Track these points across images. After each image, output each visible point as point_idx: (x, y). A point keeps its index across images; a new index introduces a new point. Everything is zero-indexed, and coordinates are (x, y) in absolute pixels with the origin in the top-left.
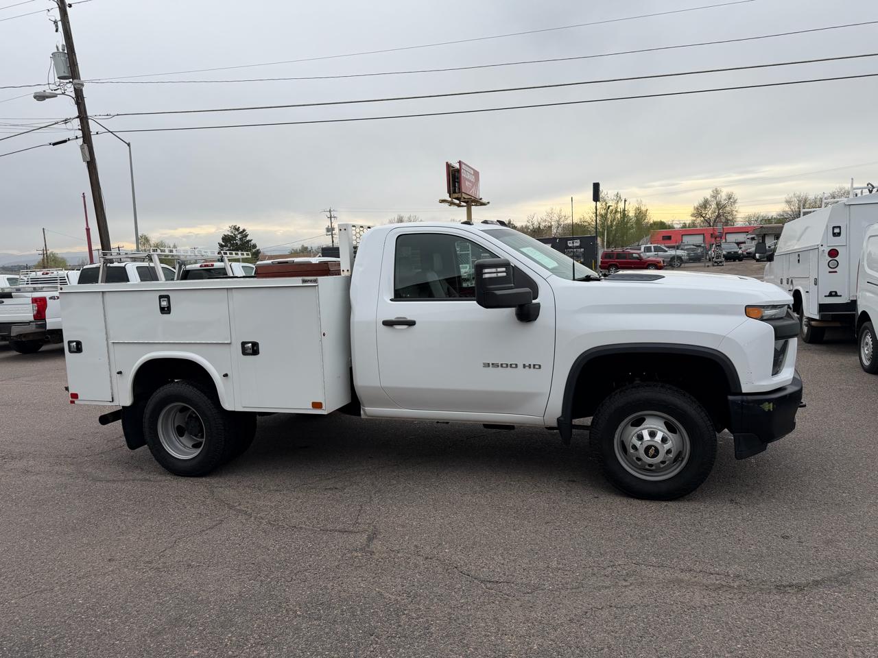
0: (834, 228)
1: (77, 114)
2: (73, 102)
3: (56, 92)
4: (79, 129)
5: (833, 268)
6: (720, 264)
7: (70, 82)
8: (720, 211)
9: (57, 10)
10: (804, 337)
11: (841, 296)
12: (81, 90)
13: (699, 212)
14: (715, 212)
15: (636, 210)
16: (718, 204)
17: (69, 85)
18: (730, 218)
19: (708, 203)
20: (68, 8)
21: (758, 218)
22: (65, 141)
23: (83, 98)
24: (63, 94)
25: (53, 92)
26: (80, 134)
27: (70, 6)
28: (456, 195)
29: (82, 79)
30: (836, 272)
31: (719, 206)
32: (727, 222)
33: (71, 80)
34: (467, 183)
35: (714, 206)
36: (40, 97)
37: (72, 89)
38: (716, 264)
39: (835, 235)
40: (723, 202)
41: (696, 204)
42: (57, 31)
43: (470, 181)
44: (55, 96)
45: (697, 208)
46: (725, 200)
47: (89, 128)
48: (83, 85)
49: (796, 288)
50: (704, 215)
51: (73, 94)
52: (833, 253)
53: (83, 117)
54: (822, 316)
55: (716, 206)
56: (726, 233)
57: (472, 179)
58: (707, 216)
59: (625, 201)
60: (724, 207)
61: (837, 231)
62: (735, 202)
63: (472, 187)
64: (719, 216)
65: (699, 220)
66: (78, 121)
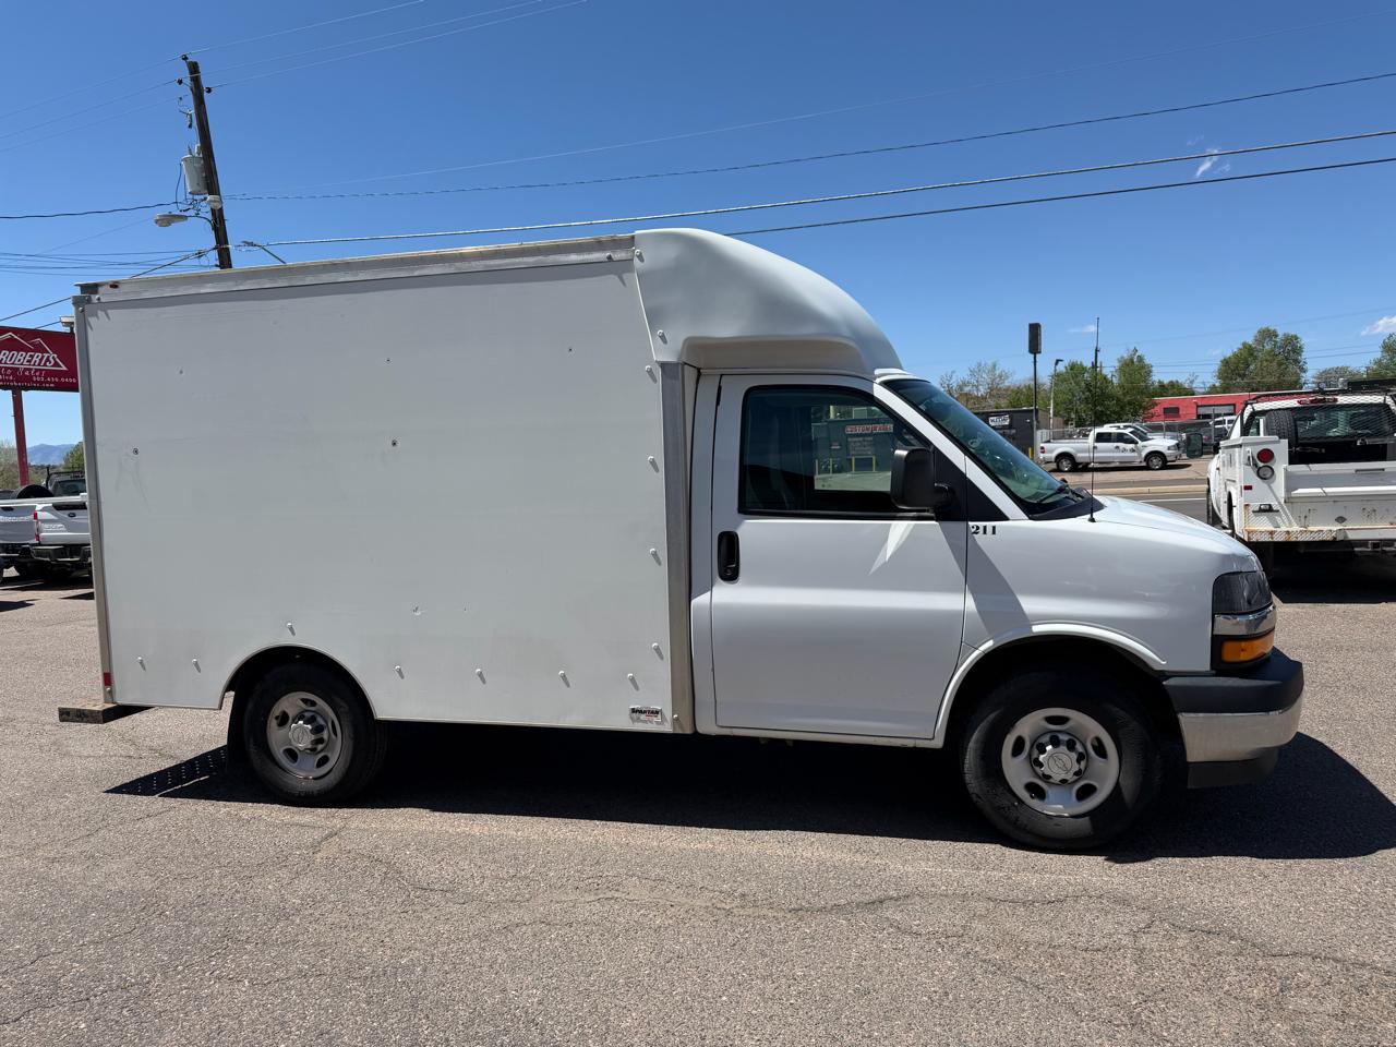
1: (214, 244)
2: (209, 226)
3: (185, 214)
4: (217, 266)
7: (206, 199)
9: (191, 97)
12: (221, 210)
13: (1231, 368)
17: (204, 204)
20: (205, 94)
23: (223, 219)
24: (196, 215)
25: (183, 213)
27: (209, 90)
29: (222, 193)
33: (207, 196)
35: (1261, 357)
36: (168, 220)
37: (208, 209)
40: (1277, 350)
41: (1226, 354)
42: (190, 126)
44: (184, 218)
48: (224, 203)
51: (209, 216)
53: (223, 248)
60: (1280, 358)
62: (1297, 351)
66: (215, 253)
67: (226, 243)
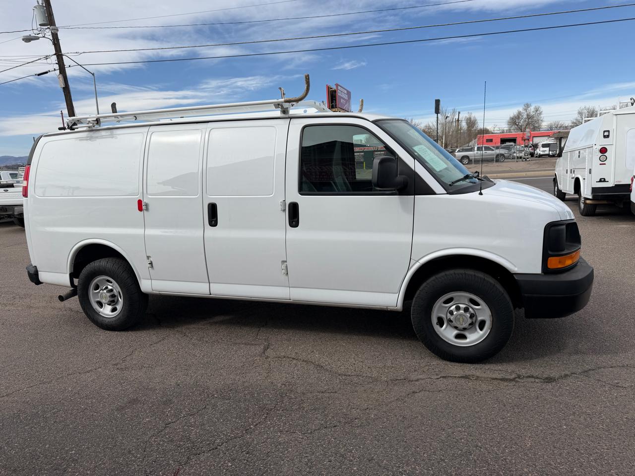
0: (604, 132)
1: (54, 52)
2: (51, 43)
3: (38, 35)
4: (56, 63)
5: (603, 162)
6: (528, 160)
7: (48, 28)
8: (530, 120)
10: (581, 211)
11: (608, 181)
12: (57, 34)
13: (514, 121)
14: (525, 121)
15: (467, 120)
16: (528, 115)
17: (48, 30)
18: (537, 125)
19: (521, 115)
21: (557, 125)
22: (46, 73)
23: (58, 40)
24: (44, 37)
25: (36, 35)
26: (57, 67)
28: (334, 110)
29: (57, 26)
30: (605, 164)
31: (529, 117)
32: (534, 129)
33: (49, 26)
34: (342, 101)
35: (525, 116)
36: (28, 39)
37: (50, 33)
38: (525, 160)
39: (605, 137)
40: (532, 114)
41: (512, 116)
43: (344, 99)
44: (37, 38)
45: (513, 119)
46: (533, 112)
47: (63, 63)
48: (58, 30)
49: (577, 176)
50: (517, 123)
51: (51, 39)
52: (603, 150)
53: (59, 54)
54: (594, 196)
55: (526, 117)
56: (533, 137)
57: (346, 97)
58: (520, 124)
59: (459, 113)
60: (532, 117)
61: (606, 134)
62: (540, 114)
63: (346, 104)
64: (528, 124)
65: (514, 127)
66: (55, 57)
67: (61, 51)
